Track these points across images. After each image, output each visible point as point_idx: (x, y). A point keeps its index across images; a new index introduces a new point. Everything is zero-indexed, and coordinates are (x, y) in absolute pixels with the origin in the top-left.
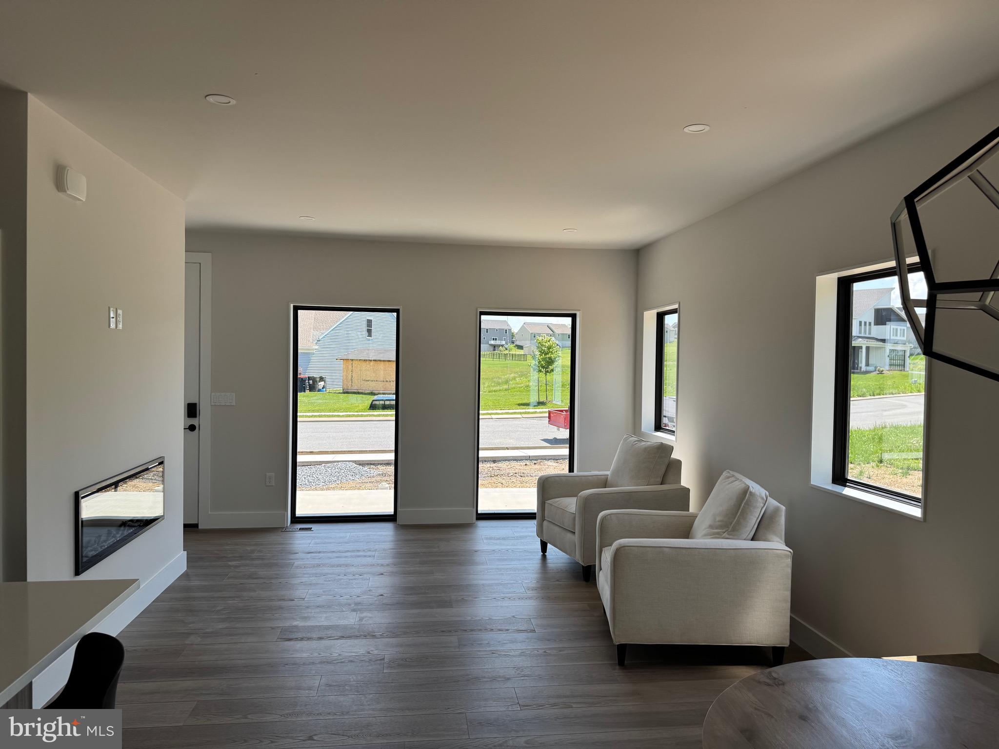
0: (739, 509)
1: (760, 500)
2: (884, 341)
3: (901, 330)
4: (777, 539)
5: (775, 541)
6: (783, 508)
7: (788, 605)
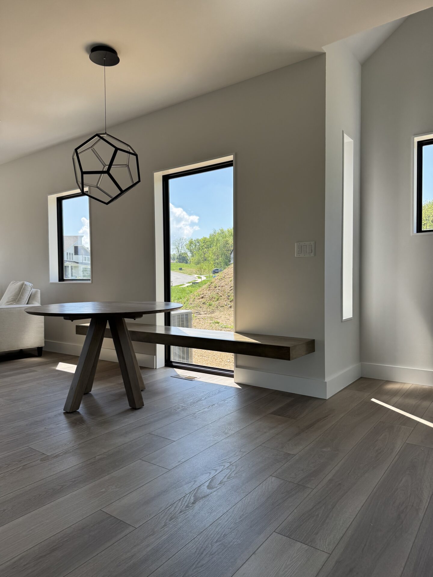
0: (20, 292)
1: (29, 287)
2: (78, 263)
3: (88, 258)
4: (37, 303)
5: (37, 304)
6: (39, 291)
7: (43, 329)
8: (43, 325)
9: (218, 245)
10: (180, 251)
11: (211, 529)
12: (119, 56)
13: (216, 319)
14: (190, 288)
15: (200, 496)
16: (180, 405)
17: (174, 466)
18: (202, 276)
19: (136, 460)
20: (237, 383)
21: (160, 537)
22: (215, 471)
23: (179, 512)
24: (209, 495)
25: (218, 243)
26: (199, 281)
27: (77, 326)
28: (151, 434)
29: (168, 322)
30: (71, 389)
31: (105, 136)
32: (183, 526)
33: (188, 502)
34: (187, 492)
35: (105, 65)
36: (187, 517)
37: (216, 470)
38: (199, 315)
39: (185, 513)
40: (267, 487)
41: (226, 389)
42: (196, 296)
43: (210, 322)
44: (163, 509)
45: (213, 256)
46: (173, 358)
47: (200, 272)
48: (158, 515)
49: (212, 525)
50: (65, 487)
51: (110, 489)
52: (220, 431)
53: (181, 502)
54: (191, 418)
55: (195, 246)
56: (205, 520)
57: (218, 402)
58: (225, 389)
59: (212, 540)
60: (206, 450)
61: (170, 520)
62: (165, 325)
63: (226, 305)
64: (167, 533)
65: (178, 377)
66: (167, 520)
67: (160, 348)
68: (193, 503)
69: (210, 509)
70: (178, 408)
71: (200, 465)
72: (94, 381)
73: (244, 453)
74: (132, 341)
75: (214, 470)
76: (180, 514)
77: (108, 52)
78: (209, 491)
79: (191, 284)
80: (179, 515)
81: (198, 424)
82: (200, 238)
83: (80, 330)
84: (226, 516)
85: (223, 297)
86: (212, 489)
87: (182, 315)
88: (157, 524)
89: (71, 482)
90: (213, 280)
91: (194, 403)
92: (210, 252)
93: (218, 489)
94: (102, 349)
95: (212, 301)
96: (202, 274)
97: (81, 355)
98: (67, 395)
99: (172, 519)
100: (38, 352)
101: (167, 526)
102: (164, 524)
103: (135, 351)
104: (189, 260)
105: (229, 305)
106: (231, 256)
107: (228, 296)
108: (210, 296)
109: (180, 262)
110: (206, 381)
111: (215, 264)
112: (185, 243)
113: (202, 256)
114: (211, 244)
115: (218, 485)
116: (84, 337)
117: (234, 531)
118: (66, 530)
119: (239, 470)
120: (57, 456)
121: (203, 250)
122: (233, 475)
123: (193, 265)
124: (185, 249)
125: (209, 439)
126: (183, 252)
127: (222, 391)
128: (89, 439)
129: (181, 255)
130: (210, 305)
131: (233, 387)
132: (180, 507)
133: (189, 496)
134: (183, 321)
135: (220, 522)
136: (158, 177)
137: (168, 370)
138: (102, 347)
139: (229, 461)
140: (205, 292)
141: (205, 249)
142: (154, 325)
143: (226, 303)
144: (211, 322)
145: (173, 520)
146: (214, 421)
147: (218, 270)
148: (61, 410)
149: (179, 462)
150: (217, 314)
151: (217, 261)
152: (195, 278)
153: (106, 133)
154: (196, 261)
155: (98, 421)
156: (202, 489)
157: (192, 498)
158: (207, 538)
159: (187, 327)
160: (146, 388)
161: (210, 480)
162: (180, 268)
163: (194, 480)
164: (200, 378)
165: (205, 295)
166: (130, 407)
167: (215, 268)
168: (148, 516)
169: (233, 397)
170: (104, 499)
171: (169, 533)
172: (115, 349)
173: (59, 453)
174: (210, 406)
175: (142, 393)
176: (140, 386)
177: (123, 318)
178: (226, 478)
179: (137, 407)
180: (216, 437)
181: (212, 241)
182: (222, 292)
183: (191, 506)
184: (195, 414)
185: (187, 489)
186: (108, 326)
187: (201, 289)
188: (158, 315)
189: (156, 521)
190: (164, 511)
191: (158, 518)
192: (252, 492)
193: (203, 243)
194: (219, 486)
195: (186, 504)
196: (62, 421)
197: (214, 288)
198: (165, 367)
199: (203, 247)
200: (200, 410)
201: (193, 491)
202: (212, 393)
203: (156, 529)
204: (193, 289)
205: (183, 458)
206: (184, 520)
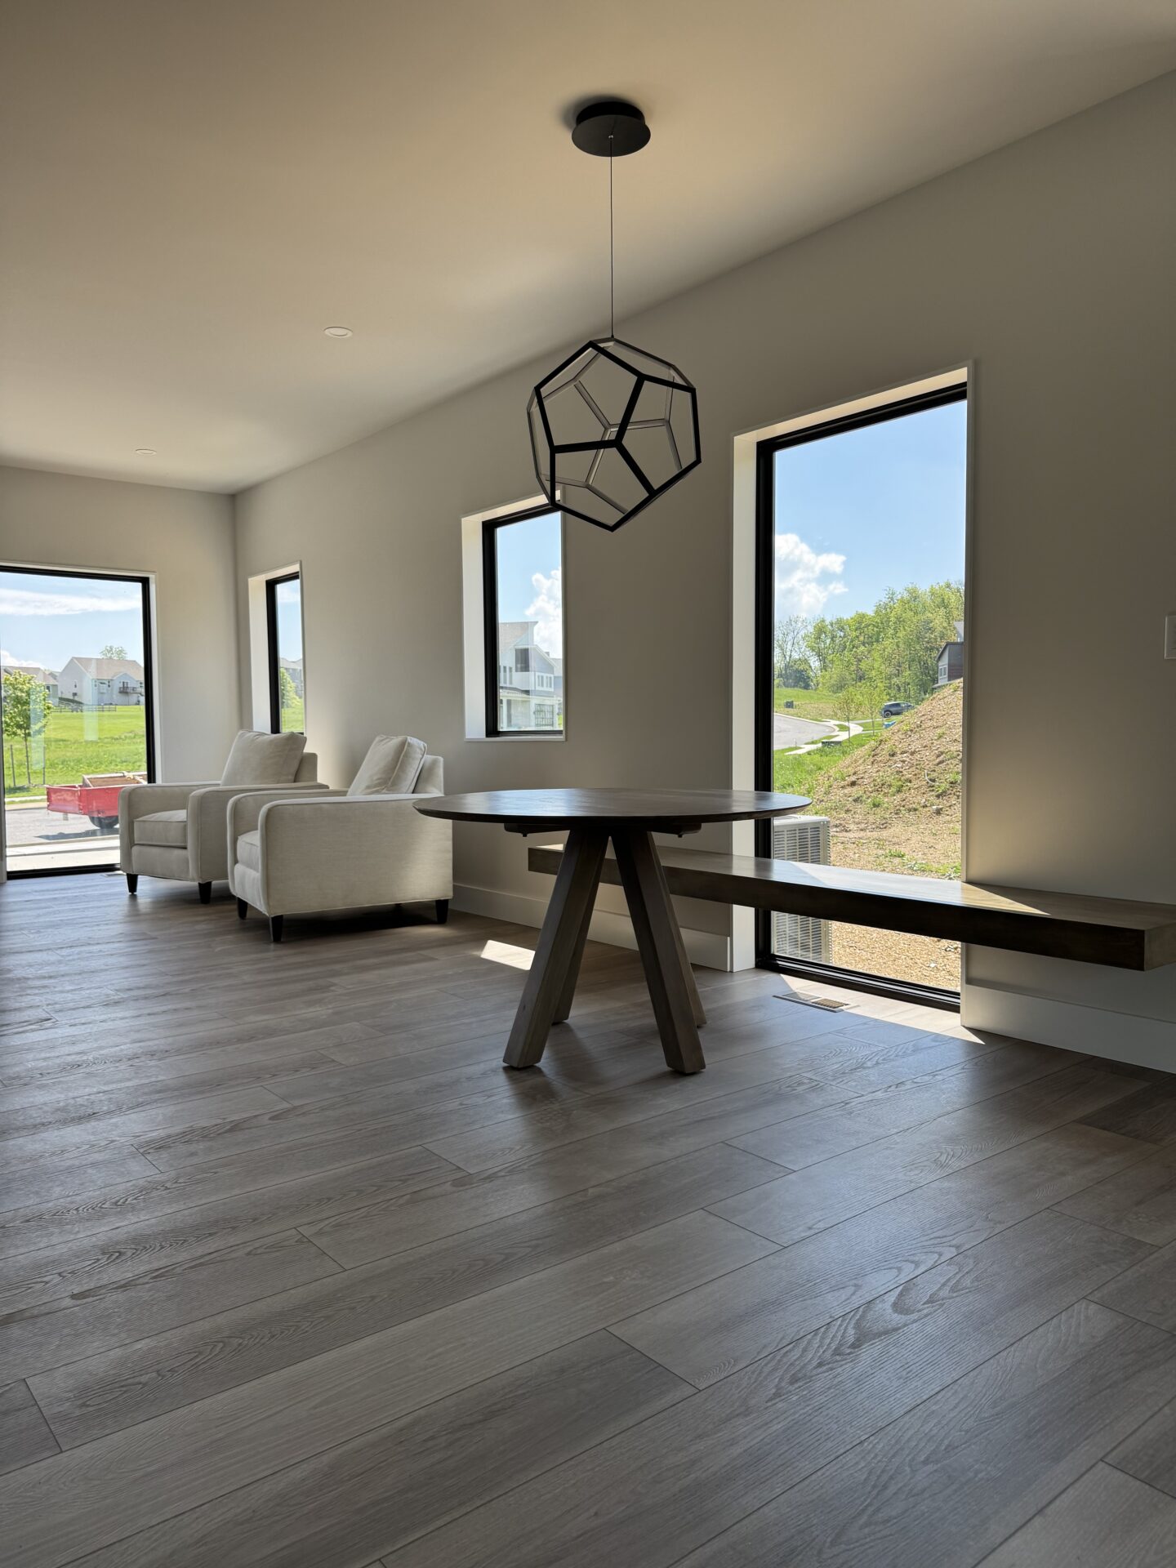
0: (398, 762)
1: (418, 750)
2: (527, 692)
3: (547, 677)
4: (435, 790)
5: (434, 792)
6: (441, 759)
7: (450, 856)
8: (449, 844)
9: (901, 634)
10: (788, 653)
11: (907, 1426)
12: (649, 123)
13: (894, 844)
14: (817, 758)
15: (875, 1329)
16: (803, 1075)
17: (796, 1238)
18: (852, 725)
19: (690, 1210)
20: (971, 1029)
21: (767, 1424)
22: (913, 1265)
23: (815, 1363)
24: (899, 1328)
25: (902, 629)
26: (843, 736)
27: (529, 849)
28: (727, 1144)
29: (763, 847)
30: (522, 1007)
31: (609, 346)
32: (829, 1405)
33: (841, 1341)
34: (839, 1313)
35: (611, 155)
36: (837, 1380)
37: (917, 1264)
38: (845, 834)
39: (832, 1369)
40: (1073, 1329)
41: (937, 1044)
42: (836, 779)
43: (875, 852)
44: (770, 1350)
45: (883, 667)
46: (777, 948)
47: (846, 712)
48: (756, 1365)
49: (912, 1413)
50: (513, 1259)
51: (627, 1278)
52: (925, 1158)
53: (818, 1338)
54: (838, 1113)
55: (832, 639)
56: (889, 1397)
57: (914, 1077)
58: (934, 1044)
59: (912, 1455)
60: (887, 1205)
61: (792, 1383)
62: (757, 855)
63: (924, 807)
64: (785, 1415)
65: (793, 998)
66: (781, 1379)
67: (743, 917)
68: (853, 1344)
69: (902, 1369)
70: (800, 1084)
71: (869, 1244)
72: (575, 993)
73: (998, 1225)
74: (672, 893)
75: (912, 1262)
76: (820, 1370)
77: (621, 117)
78: (897, 1319)
79: (820, 745)
80: (814, 1372)
81: (859, 1133)
82: (847, 615)
83: (539, 861)
84: (953, 1394)
85: (915, 784)
86: (906, 1314)
87: (802, 828)
88: (755, 1388)
89: (528, 1247)
90: (885, 734)
91: (843, 1073)
92: (876, 655)
93: (926, 1316)
94: (594, 912)
95: (882, 793)
96: (851, 717)
97: (546, 923)
98: (510, 1025)
99: (797, 1381)
100: (438, 912)
101: (783, 1397)
102: (774, 1391)
103: (679, 924)
104: (814, 680)
105: (935, 807)
106: (940, 664)
107: (931, 780)
108: (875, 780)
109: (787, 686)
110: (876, 1016)
111: (890, 689)
112: (802, 633)
113: (853, 668)
114: (878, 633)
115: (923, 1304)
116: (552, 879)
117: (977, 1439)
118: (520, 1367)
119: (986, 1270)
120: (490, 1178)
121: (854, 650)
122: (967, 1282)
123: (825, 692)
124: (802, 650)
125: (893, 1177)
126: (796, 656)
127: (925, 1048)
128: (567, 1142)
129: (792, 666)
130: (876, 805)
131: (958, 1039)
132: (816, 1352)
133: (840, 1326)
134: (803, 846)
135: (934, 1408)
136: (745, 446)
137: (764, 977)
138: (595, 908)
139: (954, 1242)
140: (861, 768)
141: (862, 646)
142: (726, 853)
143: (924, 800)
144: (880, 852)
145: (801, 1384)
146: (906, 1127)
147: (898, 705)
148: (497, 1059)
149: (810, 1228)
150: (896, 829)
151: (895, 679)
152: (831, 728)
153: (613, 336)
154: (832, 682)
155: (588, 1096)
156: (877, 1309)
157: (851, 1331)
158: (898, 1447)
159: (816, 861)
160: (708, 1022)
161: (901, 1288)
162: (787, 703)
163: (854, 1282)
164: (858, 1006)
165: (862, 778)
166: (670, 1069)
167: (889, 700)
168: (729, 1363)
169: (961, 1067)
170: (613, 1304)
171: (790, 1419)
172: (629, 914)
173: (496, 1169)
174: (890, 1087)
175: (700, 1033)
176: (694, 1014)
177: (648, 833)
178: (948, 1288)
179: (688, 1068)
180: (912, 1173)
181: (882, 623)
182: (914, 769)
183: (849, 1354)
184: (847, 1104)
185: (835, 1303)
186: (610, 854)
187: (848, 760)
188: (737, 825)
189: (753, 1381)
190: (775, 1357)
191: (756, 1373)
192: (1026, 1338)
193: (856, 630)
194: (928, 1308)
195: (833, 1346)
196: (500, 1089)
197: (888, 757)
198: (754, 970)
199: (856, 642)
200: (863, 1095)
201: (852, 1313)
202: (896, 1050)
203: (753, 1402)
204: (825, 759)
205: (821, 1218)
206: (829, 1388)
